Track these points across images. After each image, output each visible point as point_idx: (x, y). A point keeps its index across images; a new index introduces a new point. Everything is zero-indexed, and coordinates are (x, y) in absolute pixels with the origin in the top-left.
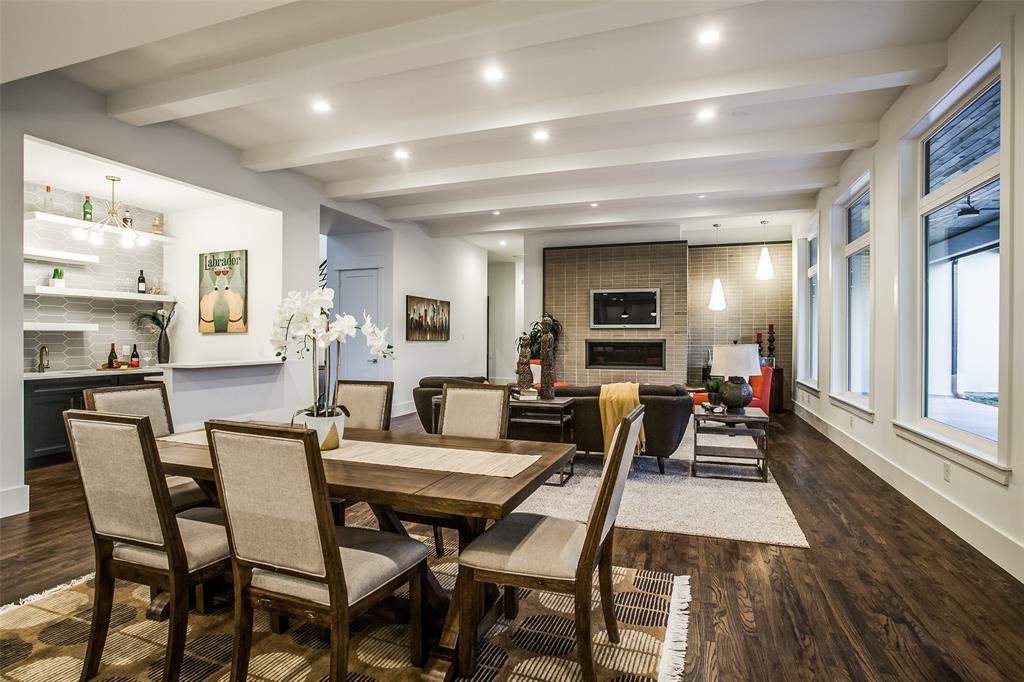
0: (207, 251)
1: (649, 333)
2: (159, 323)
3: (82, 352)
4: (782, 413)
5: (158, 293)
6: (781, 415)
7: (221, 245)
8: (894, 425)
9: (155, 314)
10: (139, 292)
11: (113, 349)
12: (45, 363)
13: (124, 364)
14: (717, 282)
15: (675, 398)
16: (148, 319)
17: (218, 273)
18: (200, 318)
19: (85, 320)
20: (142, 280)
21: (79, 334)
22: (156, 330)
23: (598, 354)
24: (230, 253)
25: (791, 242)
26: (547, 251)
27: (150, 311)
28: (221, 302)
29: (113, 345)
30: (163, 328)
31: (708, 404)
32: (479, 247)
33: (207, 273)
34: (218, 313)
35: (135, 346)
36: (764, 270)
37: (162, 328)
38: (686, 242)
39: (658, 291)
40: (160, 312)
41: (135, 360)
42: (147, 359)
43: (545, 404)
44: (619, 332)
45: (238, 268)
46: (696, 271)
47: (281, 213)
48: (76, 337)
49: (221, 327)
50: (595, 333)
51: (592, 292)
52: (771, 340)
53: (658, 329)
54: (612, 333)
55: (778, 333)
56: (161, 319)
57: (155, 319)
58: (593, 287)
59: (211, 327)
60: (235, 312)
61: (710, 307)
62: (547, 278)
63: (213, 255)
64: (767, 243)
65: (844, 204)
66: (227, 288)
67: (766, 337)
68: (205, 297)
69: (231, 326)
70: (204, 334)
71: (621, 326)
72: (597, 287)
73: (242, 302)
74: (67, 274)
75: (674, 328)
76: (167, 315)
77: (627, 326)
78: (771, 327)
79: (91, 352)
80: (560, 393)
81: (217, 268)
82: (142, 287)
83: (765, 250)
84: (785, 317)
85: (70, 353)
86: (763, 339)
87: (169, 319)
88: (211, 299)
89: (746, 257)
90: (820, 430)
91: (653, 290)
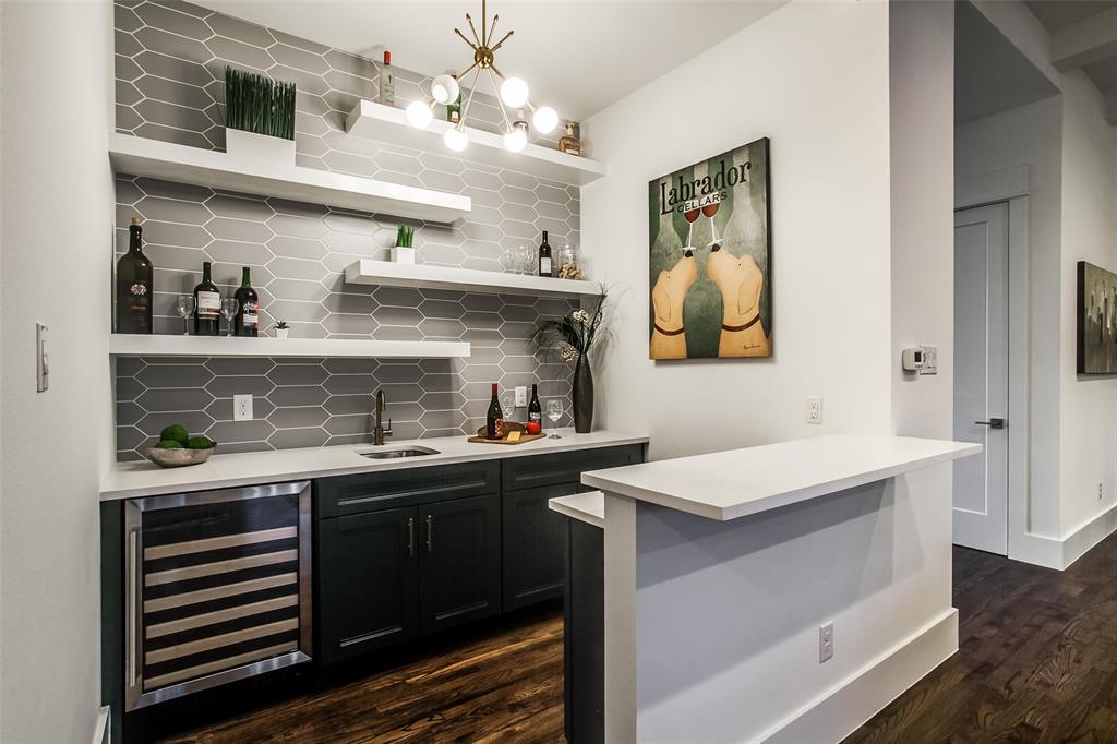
0: (666, 170)
2: (574, 340)
3: (447, 401)
5: (573, 277)
9: (569, 320)
10: (541, 275)
11: (495, 397)
12: (384, 423)
13: (514, 427)
16: (554, 332)
17: (693, 215)
18: (653, 326)
19: (455, 336)
20: (545, 251)
21: (444, 364)
22: (569, 354)
24: (723, 160)
27: (559, 317)
28: (704, 284)
29: (495, 387)
30: (582, 350)
33: (666, 222)
34: (696, 312)
35: (535, 387)
37: (580, 350)
40: (577, 315)
41: (534, 416)
42: (555, 417)
45: (745, 190)
48: (440, 368)
49: (703, 344)
56: (577, 328)
57: (569, 331)
59: (678, 345)
63: (679, 176)
66: (716, 248)
68: (663, 276)
69: (729, 344)
70: (661, 362)
73: (759, 277)
74: (418, 237)
76: (588, 322)
79: (462, 401)
81: (690, 205)
82: (546, 265)
85: (428, 403)
87: (592, 332)
88: (679, 277)
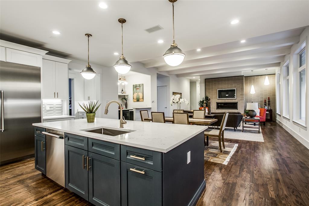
0: (135, 84)
1: (233, 100)
4: (272, 121)
5: (125, 93)
6: (272, 122)
7: (137, 83)
8: (293, 121)
10: (122, 93)
14: (253, 86)
15: (238, 114)
17: (137, 89)
18: (133, 98)
20: (122, 91)
23: (220, 106)
24: (140, 85)
25: (275, 74)
26: (206, 80)
27: (124, 97)
28: (138, 95)
31: (246, 116)
32: (188, 79)
33: (135, 89)
34: (137, 97)
36: (267, 83)
37: (126, 101)
38: (243, 76)
39: (236, 89)
43: (209, 115)
44: (225, 100)
45: (141, 88)
46: (246, 83)
47: (150, 76)
49: (138, 100)
50: (219, 100)
51: (218, 90)
52: (269, 102)
53: (236, 99)
54: (223, 100)
55: (271, 100)
58: (218, 88)
59: (136, 100)
60: (141, 97)
61: (251, 93)
62: (206, 87)
63: (136, 85)
64: (267, 75)
65: (286, 66)
66: (139, 92)
67: (267, 101)
68: (134, 94)
69: (140, 100)
70: (134, 102)
71: (226, 98)
72: (219, 88)
73: (142, 95)
75: (240, 99)
76: (127, 98)
77: (227, 98)
78: (269, 98)
80: (212, 113)
81: (137, 88)
83: (267, 77)
84: (273, 95)
86: (266, 101)
88: (136, 95)
89: (261, 79)
90: (281, 125)
91: (234, 89)
